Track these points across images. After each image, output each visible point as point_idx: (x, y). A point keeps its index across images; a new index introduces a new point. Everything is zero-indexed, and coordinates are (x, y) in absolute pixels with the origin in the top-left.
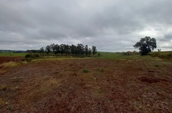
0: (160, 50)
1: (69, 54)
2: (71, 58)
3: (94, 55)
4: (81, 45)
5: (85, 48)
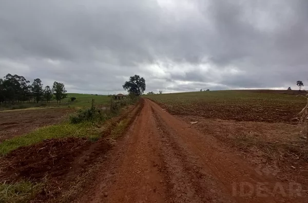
3: (59, 101)
4: (17, 79)
5: (33, 87)
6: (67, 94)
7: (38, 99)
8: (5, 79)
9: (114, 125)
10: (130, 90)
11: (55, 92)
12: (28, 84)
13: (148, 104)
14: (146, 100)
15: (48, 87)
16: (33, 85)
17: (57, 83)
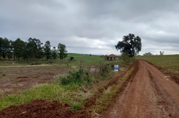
0: (163, 52)
1: (10, 57)
2: (13, 65)
3: (61, 60)
4: (36, 41)
5: (45, 47)
6: (67, 54)
7: (48, 58)
8: (28, 41)
9: (101, 91)
10: (123, 51)
11: (59, 52)
12: (42, 46)
13: (144, 68)
14: (141, 62)
15: (54, 48)
16: (45, 46)
17: (61, 44)
